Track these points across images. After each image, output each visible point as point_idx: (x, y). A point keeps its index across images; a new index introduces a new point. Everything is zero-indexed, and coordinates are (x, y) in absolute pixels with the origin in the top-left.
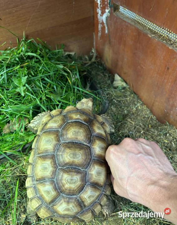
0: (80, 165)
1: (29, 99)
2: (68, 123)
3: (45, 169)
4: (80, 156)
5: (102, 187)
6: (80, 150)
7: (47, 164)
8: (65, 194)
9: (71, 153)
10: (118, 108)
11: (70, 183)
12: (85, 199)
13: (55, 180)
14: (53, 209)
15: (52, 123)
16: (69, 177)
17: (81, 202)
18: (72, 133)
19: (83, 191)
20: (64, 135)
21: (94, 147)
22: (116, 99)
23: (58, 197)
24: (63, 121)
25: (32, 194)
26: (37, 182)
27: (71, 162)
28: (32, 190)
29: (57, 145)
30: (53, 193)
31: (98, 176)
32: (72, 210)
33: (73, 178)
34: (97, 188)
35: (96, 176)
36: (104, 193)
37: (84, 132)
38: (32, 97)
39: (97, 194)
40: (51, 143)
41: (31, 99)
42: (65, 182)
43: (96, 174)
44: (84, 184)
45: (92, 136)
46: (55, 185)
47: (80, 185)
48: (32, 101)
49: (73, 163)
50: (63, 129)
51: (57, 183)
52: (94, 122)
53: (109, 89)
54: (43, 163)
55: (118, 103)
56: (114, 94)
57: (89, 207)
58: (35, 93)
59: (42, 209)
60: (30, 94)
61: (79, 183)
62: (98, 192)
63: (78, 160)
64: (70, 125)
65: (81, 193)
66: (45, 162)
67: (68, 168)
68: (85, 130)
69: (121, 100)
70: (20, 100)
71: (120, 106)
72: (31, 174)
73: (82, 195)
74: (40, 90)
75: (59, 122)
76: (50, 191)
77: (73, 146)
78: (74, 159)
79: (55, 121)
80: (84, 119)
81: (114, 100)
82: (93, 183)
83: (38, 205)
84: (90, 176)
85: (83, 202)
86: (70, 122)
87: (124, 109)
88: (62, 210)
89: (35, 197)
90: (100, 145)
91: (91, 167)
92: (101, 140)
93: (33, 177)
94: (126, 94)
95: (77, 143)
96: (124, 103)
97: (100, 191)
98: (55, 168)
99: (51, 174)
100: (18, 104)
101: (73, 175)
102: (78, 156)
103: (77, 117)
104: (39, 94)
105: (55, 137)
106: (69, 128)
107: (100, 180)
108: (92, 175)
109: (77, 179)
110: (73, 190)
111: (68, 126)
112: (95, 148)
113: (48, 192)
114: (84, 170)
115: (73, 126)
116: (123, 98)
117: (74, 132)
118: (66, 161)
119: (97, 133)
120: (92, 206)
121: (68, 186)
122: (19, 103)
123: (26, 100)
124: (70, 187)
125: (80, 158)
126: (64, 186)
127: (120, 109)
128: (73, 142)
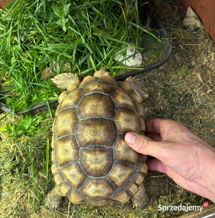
0: (104, 143)
1: (73, 36)
2: (85, 97)
3: (66, 151)
4: (102, 133)
5: (134, 164)
6: (101, 126)
7: (67, 146)
8: (92, 176)
9: (91, 131)
10: (184, 57)
11: (95, 163)
12: (115, 179)
13: (79, 162)
14: (83, 192)
15: (67, 99)
16: (93, 157)
17: (112, 182)
18: (90, 107)
19: (111, 170)
20: (81, 112)
21: (118, 120)
22: (183, 44)
23: (85, 180)
24: (79, 95)
25: (59, 181)
26: (62, 167)
27: (93, 140)
28: (58, 176)
29: (75, 124)
30: (79, 176)
31: (127, 152)
32: (103, 191)
33: (97, 157)
34: (128, 166)
35: (124, 152)
36: (137, 171)
37: (104, 104)
38: (76, 34)
39: (128, 172)
40: (68, 123)
41: (74, 36)
42: (89, 163)
43: (124, 151)
44: (112, 163)
45: (115, 109)
46: (80, 167)
47: (107, 164)
48: (76, 39)
49: (95, 141)
50: (80, 105)
51: (81, 165)
52: (117, 91)
53: (175, 29)
54: (63, 146)
55: (186, 50)
56: (181, 37)
57: (123, 187)
58: (80, 28)
59: (72, 194)
60: (73, 30)
61: (105, 162)
62: (129, 170)
63: (101, 138)
64: (87, 98)
65: (109, 172)
66: (65, 144)
67: (91, 147)
68: (106, 102)
69: (189, 46)
70: (61, 37)
71: (187, 55)
72: (54, 160)
73: (111, 175)
74: (86, 25)
75: (74, 97)
76: (75, 174)
77: (94, 123)
78: (96, 137)
79: (70, 97)
80: (104, 89)
81: (180, 45)
82: (122, 160)
83: (67, 191)
84: (117, 153)
85: (113, 182)
86: (87, 95)
87: (192, 59)
88: (92, 193)
89: (63, 183)
90: (125, 117)
91: (117, 144)
92: (127, 112)
93: (56, 163)
94: (199, 37)
95: (97, 119)
96: (193, 51)
97: (131, 169)
98: (77, 149)
99: (74, 156)
100: (59, 43)
101: (98, 155)
102: (99, 133)
103: (94, 88)
104: (84, 30)
105: (72, 116)
106: (86, 102)
107: (130, 156)
108: (119, 152)
109: (103, 157)
110: (100, 171)
111: (85, 100)
112: (120, 122)
113: (73, 176)
114: (109, 148)
115: (90, 99)
116: (193, 44)
117: (92, 107)
118: (87, 140)
119: (122, 104)
120: (126, 186)
121: (94, 167)
122: (60, 41)
123: (69, 37)
124: (95, 167)
125: (102, 135)
126: (89, 167)
127: (186, 58)
128: (93, 118)
